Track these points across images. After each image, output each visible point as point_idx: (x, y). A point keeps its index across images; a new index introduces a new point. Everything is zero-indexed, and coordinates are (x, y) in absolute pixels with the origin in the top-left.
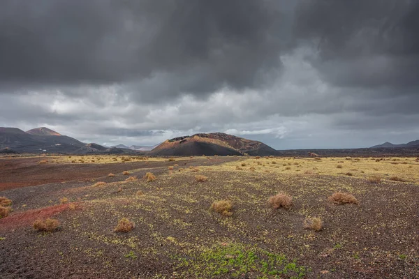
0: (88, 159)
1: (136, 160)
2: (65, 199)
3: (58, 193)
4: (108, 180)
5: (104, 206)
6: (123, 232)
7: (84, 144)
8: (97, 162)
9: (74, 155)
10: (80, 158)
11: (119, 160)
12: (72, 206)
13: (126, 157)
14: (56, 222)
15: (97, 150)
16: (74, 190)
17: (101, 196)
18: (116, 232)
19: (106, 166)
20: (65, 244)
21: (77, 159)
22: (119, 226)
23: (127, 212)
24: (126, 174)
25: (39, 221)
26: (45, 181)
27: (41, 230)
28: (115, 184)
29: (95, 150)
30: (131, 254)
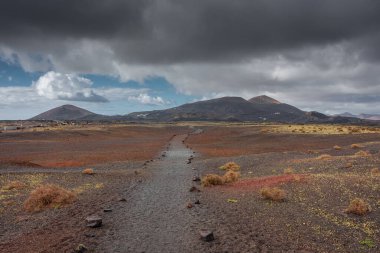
0: (309, 129)
1: (366, 131)
2: (289, 170)
3: (281, 162)
4: (334, 153)
5: (332, 182)
6: (356, 214)
7: (304, 113)
8: (319, 132)
9: (294, 123)
10: (300, 127)
11: (345, 130)
12: (297, 178)
13: (353, 127)
14: (283, 193)
15: (319, 118)
16: (297, 161)
17: (326, 170)
18: (348, 213)
19: (329, 137)
20: (292, 217)
21: (297, 128)
22: (351, 207)
23: (361, 192)
24: (355, 147)
25: (266, 189)
26: (267, 150)
27: (268, 198)
28: (342, 158)
29: (316, 119)
30: (367, 241)
